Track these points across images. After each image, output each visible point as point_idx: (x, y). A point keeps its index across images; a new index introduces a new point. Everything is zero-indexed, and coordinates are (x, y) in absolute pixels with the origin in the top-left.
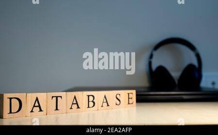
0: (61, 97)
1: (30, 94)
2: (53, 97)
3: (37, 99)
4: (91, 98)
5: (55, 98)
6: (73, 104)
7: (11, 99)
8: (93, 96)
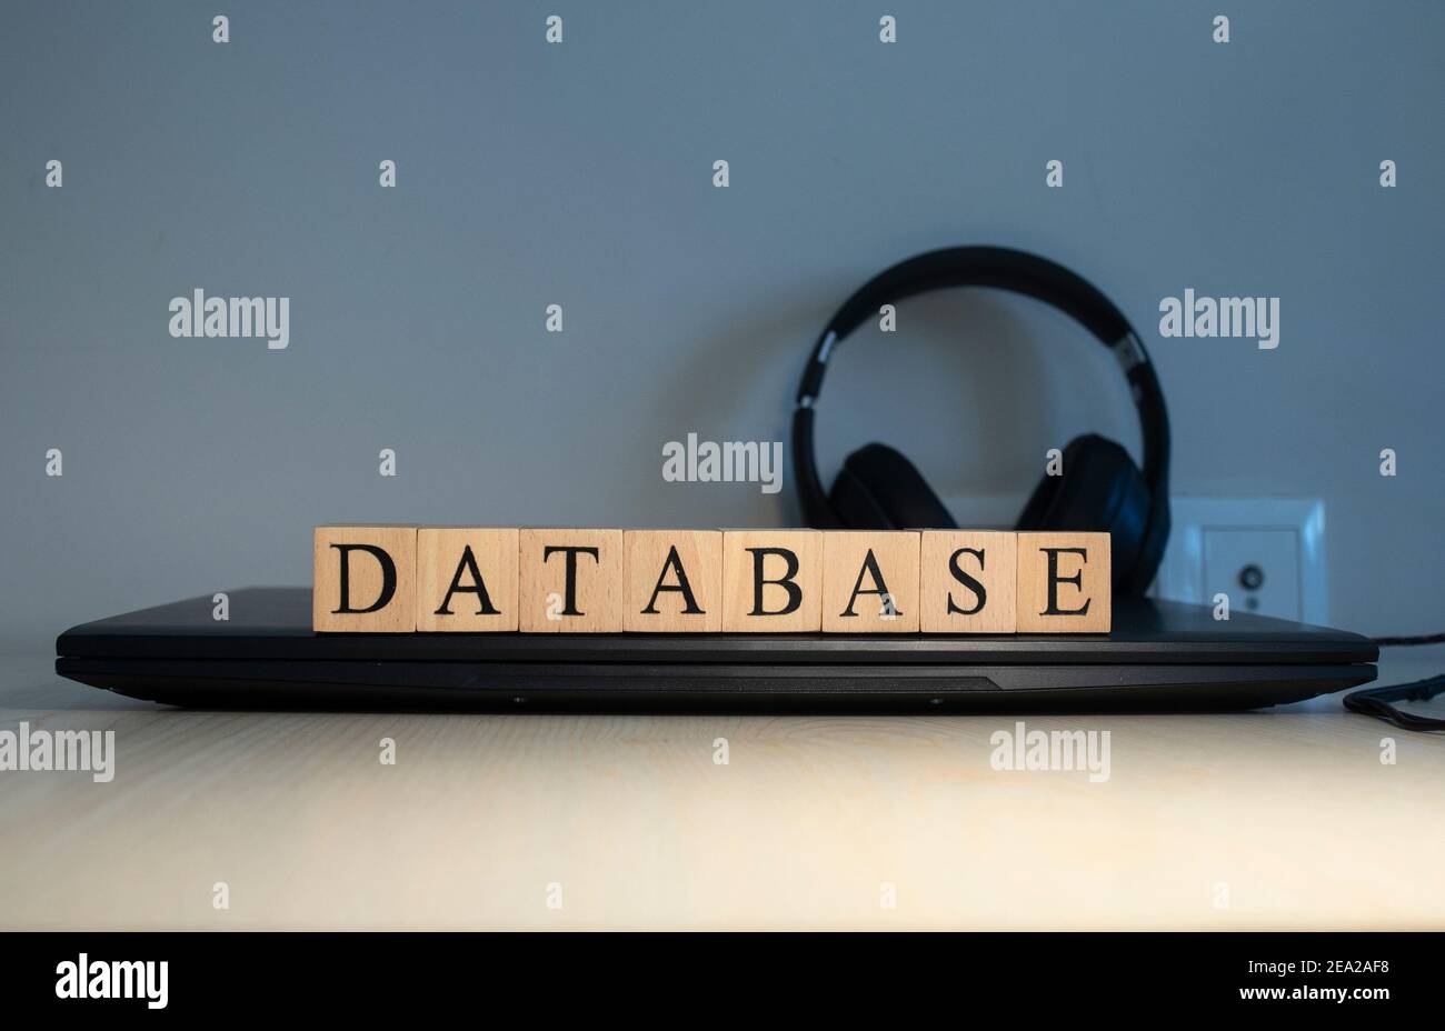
0: (594, 551)
1: (435, 532)
2: (549, 550)
3: (468, 557)
4: (775, 567)
5: (563, 554)
6: (660, 588)
7: (345, 550)
8: (790, 557)
